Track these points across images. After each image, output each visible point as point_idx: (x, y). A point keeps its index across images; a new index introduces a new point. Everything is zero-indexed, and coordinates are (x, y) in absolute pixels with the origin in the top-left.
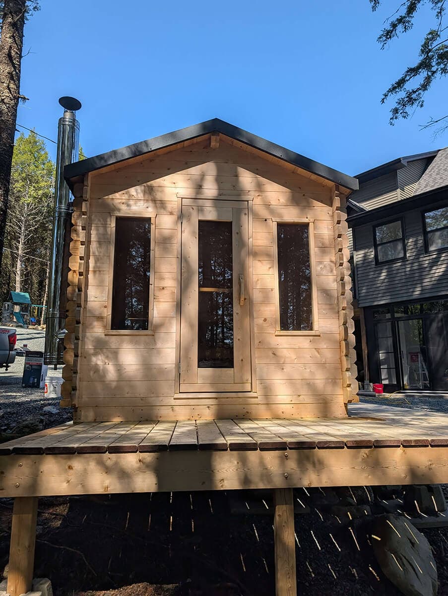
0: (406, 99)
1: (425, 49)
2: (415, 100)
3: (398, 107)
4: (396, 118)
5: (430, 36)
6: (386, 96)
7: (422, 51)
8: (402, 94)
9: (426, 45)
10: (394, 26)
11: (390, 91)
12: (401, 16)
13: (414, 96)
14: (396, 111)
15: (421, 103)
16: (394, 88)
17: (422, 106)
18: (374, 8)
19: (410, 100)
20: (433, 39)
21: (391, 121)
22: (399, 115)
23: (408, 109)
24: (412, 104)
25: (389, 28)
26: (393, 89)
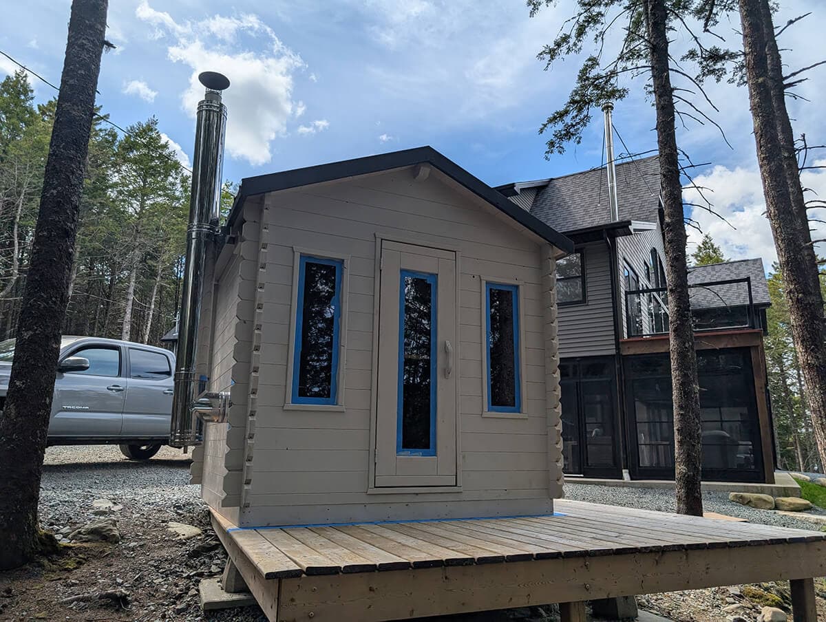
0: (563, 132)
1: (583, 76)
2: (572, 134)
3: (554, 139)
4: (552, 152)
5: (590, 63)
6: (545, 126)
7: (580, 78)
8: (560, 126)
9: (584, 71)
10: (558, 45)
11: (550, 121)
12: (565, 34)
13: (572, 130)
14: (552, 144)
15: (578, 139)
16: (555, 118)
17: (579, 142)
18: (532, 14)
19: (567, 134)
20: (592, 67)
21: (547, 155)
22: (555, 150)
23: (565, 144)
24: (570, 138)
25: (552, 46)
26: (553, 120)
